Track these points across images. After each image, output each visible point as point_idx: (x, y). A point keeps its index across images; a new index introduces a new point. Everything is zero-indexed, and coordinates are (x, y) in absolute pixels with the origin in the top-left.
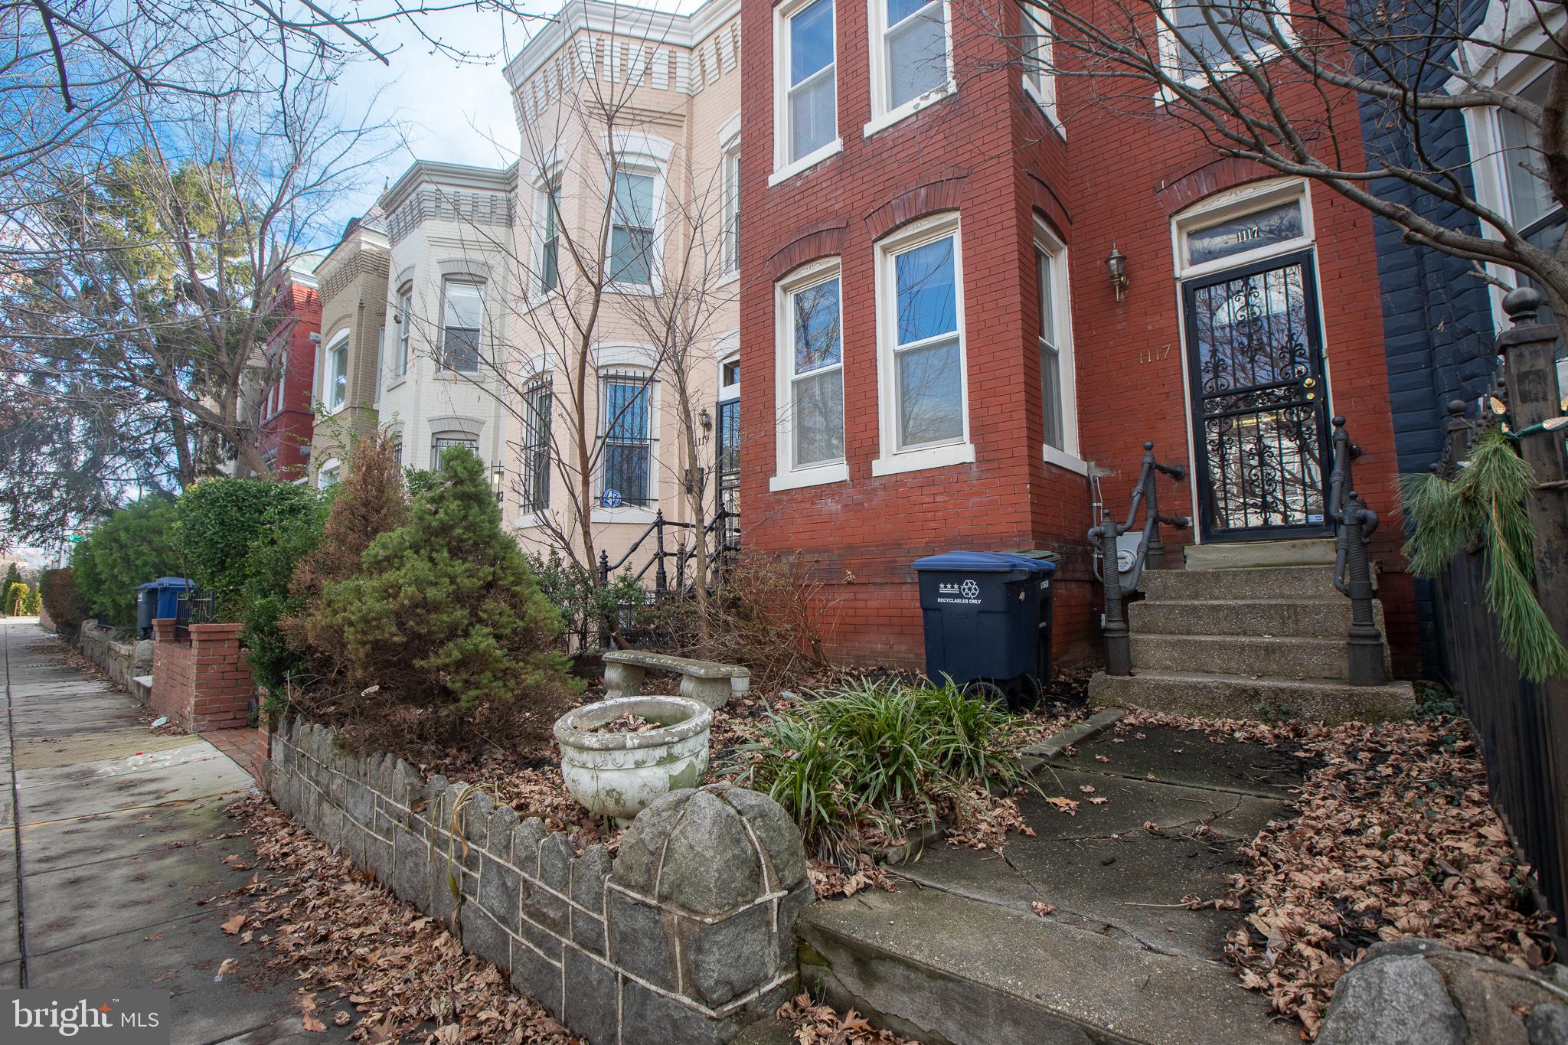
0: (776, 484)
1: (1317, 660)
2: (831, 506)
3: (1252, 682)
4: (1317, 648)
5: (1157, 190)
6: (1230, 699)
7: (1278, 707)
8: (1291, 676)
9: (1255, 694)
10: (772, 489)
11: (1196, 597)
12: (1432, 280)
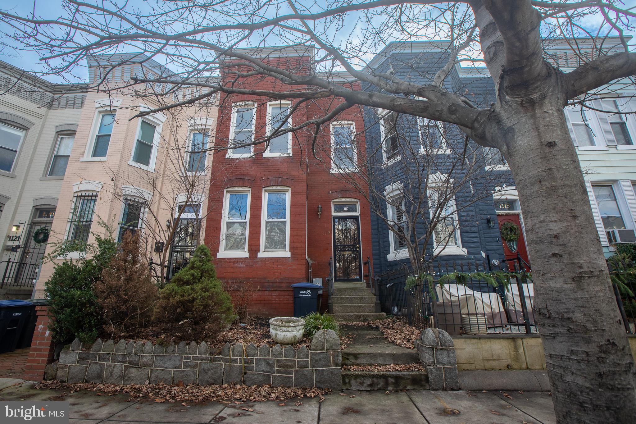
0: (219, 255)
1: (369, 309)
2: (241, 265)
3: (359, 314)
4: (368, 306)
5: (329, 193)
6: (355, 318)
7: (365, 319)
8: (364, 312)
9: (360, 316)
10: (218, 257)
11: (341, 295)
12: (380, 229)
